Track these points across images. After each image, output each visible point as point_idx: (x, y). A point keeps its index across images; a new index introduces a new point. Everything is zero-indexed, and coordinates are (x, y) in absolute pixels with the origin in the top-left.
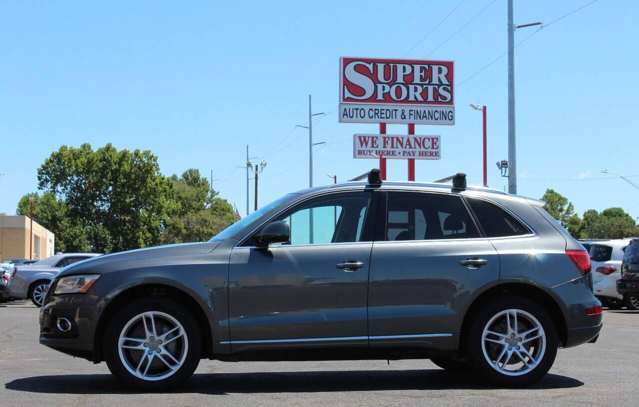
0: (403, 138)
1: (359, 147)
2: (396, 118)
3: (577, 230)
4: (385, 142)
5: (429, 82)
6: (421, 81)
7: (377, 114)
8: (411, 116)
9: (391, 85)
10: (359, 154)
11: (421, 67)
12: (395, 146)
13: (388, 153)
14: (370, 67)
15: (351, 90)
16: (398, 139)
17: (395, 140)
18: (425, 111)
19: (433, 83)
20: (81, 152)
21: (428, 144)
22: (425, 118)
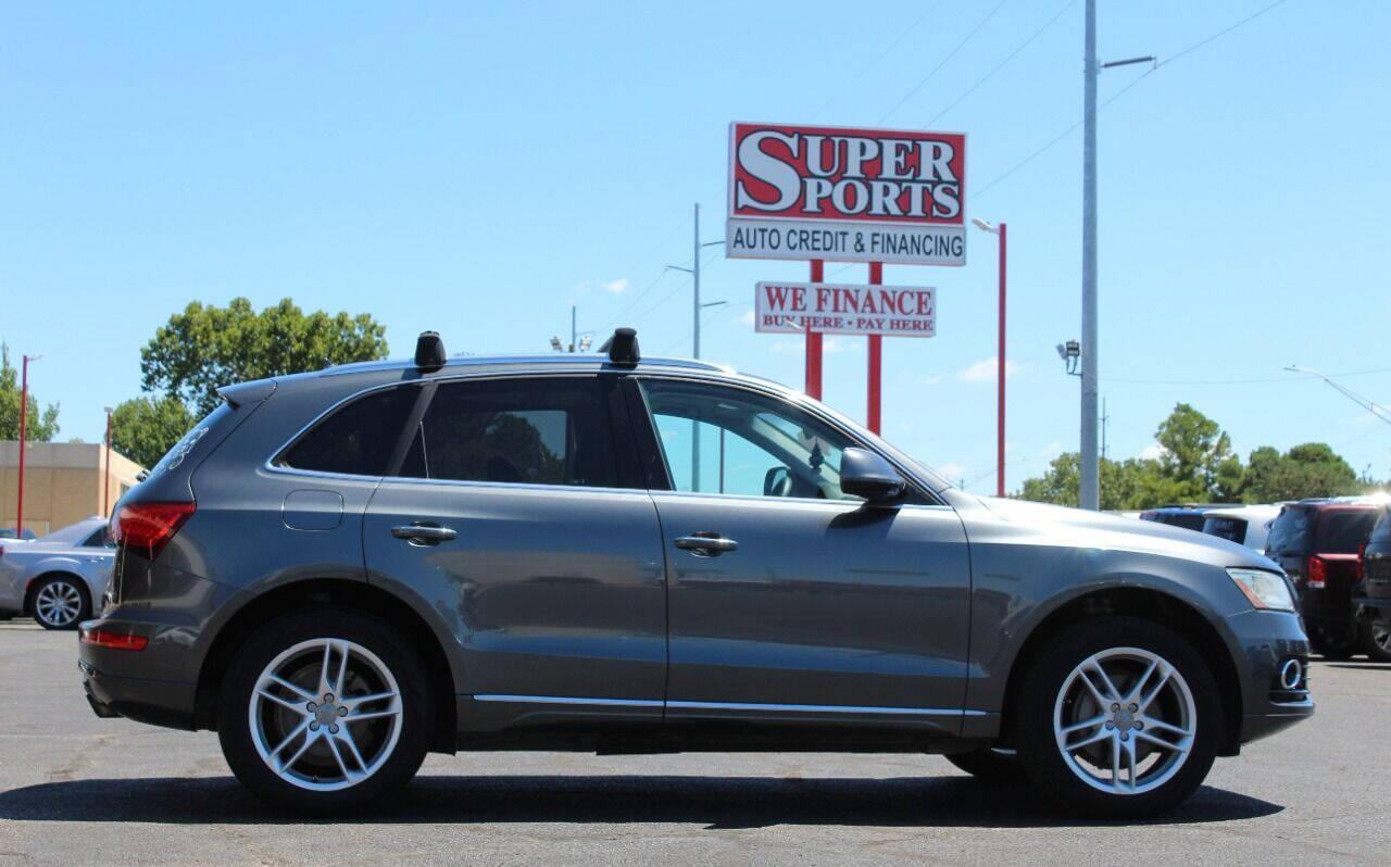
0: (857, 291)
1: (766, 309)
2: (844, 250)
3: (1235, 488)
4: (821, 300)
5: (915, 176)
6: (897, 173)
7: (805, 241)
8: (876, 246)
9: (834, 181)
10: (766, 323)
11: (897, 145)
12: (841, 307)
13: (827, 323)
14: (793, 143)
15: (752, 191)
16: (847, 294)
17: (841, 295)
18: (904, 237)
19: (922, 177)
20: (229, 316)
21: (910, 304)
22: (903, 251)
